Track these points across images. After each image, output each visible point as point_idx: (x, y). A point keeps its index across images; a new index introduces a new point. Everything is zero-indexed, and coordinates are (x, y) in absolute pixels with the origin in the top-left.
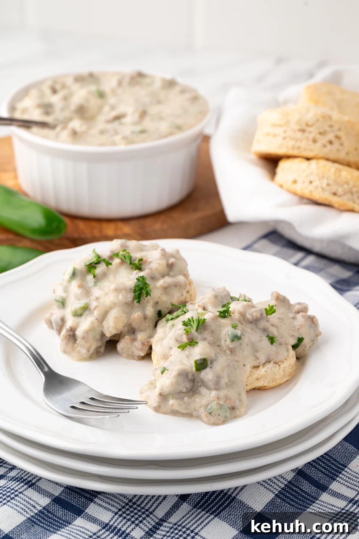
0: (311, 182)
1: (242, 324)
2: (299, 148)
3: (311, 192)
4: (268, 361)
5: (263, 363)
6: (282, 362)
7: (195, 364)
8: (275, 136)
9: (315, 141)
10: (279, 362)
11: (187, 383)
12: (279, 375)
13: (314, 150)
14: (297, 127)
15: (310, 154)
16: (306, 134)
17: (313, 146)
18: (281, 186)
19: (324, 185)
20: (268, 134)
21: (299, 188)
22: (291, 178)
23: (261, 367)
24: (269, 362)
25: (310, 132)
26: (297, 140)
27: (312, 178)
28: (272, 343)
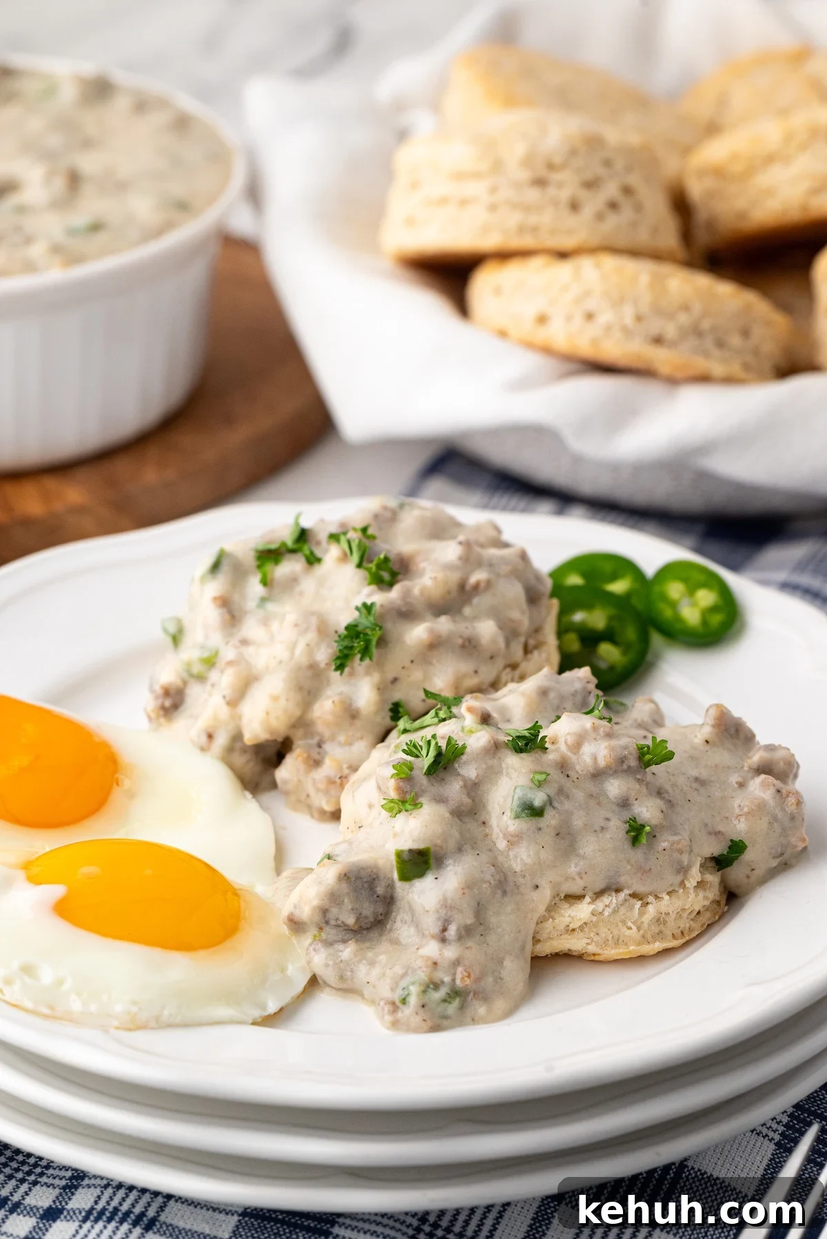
0: (590, 316)
1: (568, 776)
2: (535, 229)
3: (595, 342)
4: (614, 887)
5: (597, 890)
6: (657, 897)
7: (397, 862)
8: (464, 203)
9: (574, 206)
10: (650, 894)
11: (366, 904)
12: (639, 929)
13: (577, 231)
14: (524, 175)
15: (567, 243)
16: (551, 191)
17: (572, 221)
18: (503, 334)
19: (629, 320)
20: (443, 201)
21: (560, 334)
22: (530, 310)
23: (588, 899)
24: (618, 891)
25: (560, 185)
26: (527, 208)
27: (591, 304)
28: (635, 841)
